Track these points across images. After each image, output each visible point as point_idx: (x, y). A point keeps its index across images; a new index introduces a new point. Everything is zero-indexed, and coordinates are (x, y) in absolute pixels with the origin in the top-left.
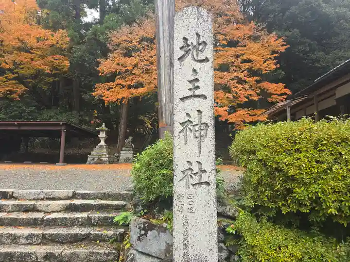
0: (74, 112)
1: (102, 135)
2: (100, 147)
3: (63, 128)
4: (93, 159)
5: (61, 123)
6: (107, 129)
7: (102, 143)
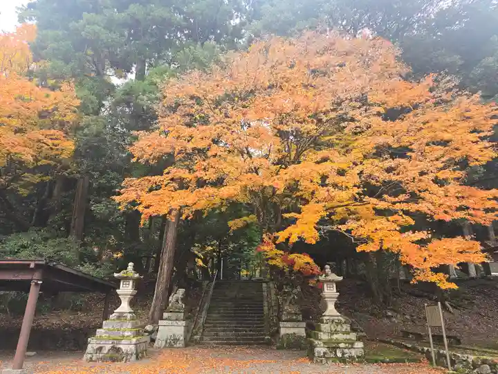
0: (72, 238)
1: (126, 290)
2: (119, 317)
3: (37, 275)
4: (100, 349)
5: (32, 266)
6: (137, 275)
7: (125, 307)
